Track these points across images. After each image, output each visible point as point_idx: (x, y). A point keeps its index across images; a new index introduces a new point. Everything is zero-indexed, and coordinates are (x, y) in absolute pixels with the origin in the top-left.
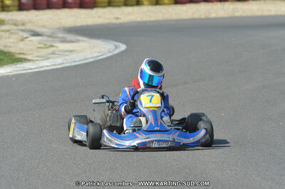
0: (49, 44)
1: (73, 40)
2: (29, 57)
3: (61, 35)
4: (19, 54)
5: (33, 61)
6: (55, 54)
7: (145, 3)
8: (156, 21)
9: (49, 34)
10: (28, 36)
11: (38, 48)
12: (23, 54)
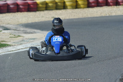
0: (17, 35)
1: (32, 32)
2: (9, 43)
3: (22, 29)
4: (2, 41)
5: (13, 45)
6: (24, 41)
7: (68, 7)
8: (79, 18)
9: (13, 28)
10: (2, 30)
11: (10, 37)
12: (4, 41)
